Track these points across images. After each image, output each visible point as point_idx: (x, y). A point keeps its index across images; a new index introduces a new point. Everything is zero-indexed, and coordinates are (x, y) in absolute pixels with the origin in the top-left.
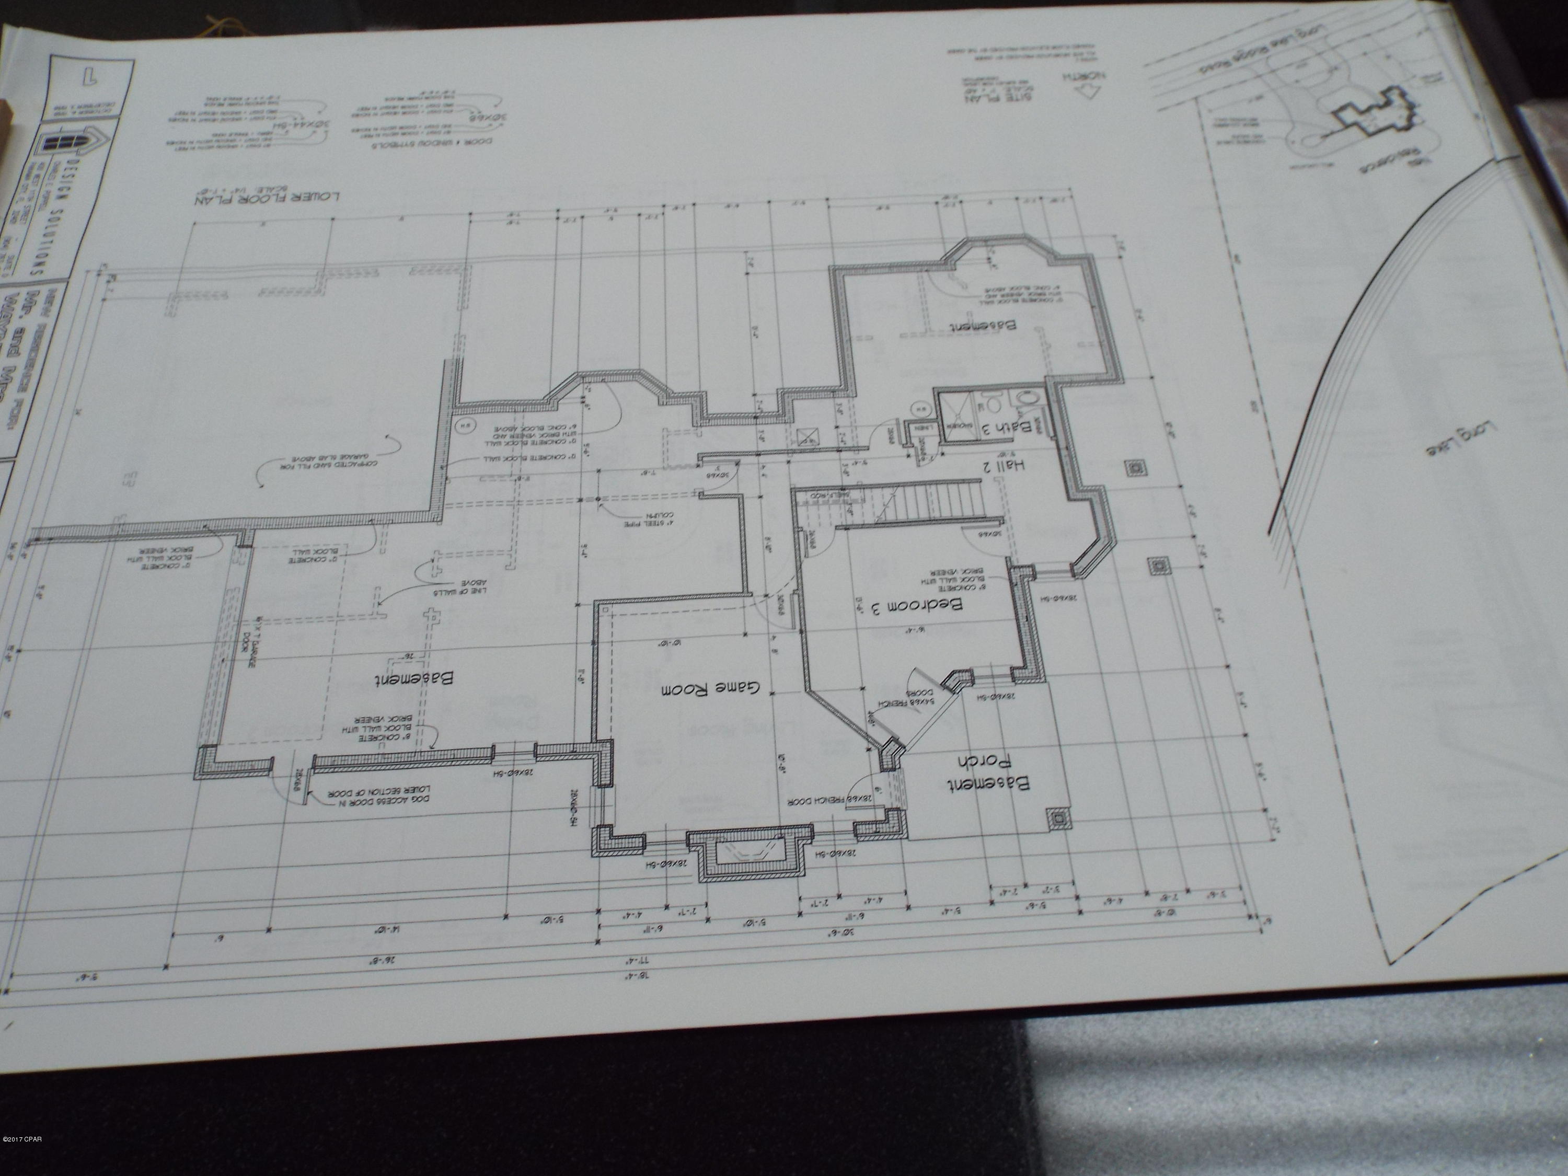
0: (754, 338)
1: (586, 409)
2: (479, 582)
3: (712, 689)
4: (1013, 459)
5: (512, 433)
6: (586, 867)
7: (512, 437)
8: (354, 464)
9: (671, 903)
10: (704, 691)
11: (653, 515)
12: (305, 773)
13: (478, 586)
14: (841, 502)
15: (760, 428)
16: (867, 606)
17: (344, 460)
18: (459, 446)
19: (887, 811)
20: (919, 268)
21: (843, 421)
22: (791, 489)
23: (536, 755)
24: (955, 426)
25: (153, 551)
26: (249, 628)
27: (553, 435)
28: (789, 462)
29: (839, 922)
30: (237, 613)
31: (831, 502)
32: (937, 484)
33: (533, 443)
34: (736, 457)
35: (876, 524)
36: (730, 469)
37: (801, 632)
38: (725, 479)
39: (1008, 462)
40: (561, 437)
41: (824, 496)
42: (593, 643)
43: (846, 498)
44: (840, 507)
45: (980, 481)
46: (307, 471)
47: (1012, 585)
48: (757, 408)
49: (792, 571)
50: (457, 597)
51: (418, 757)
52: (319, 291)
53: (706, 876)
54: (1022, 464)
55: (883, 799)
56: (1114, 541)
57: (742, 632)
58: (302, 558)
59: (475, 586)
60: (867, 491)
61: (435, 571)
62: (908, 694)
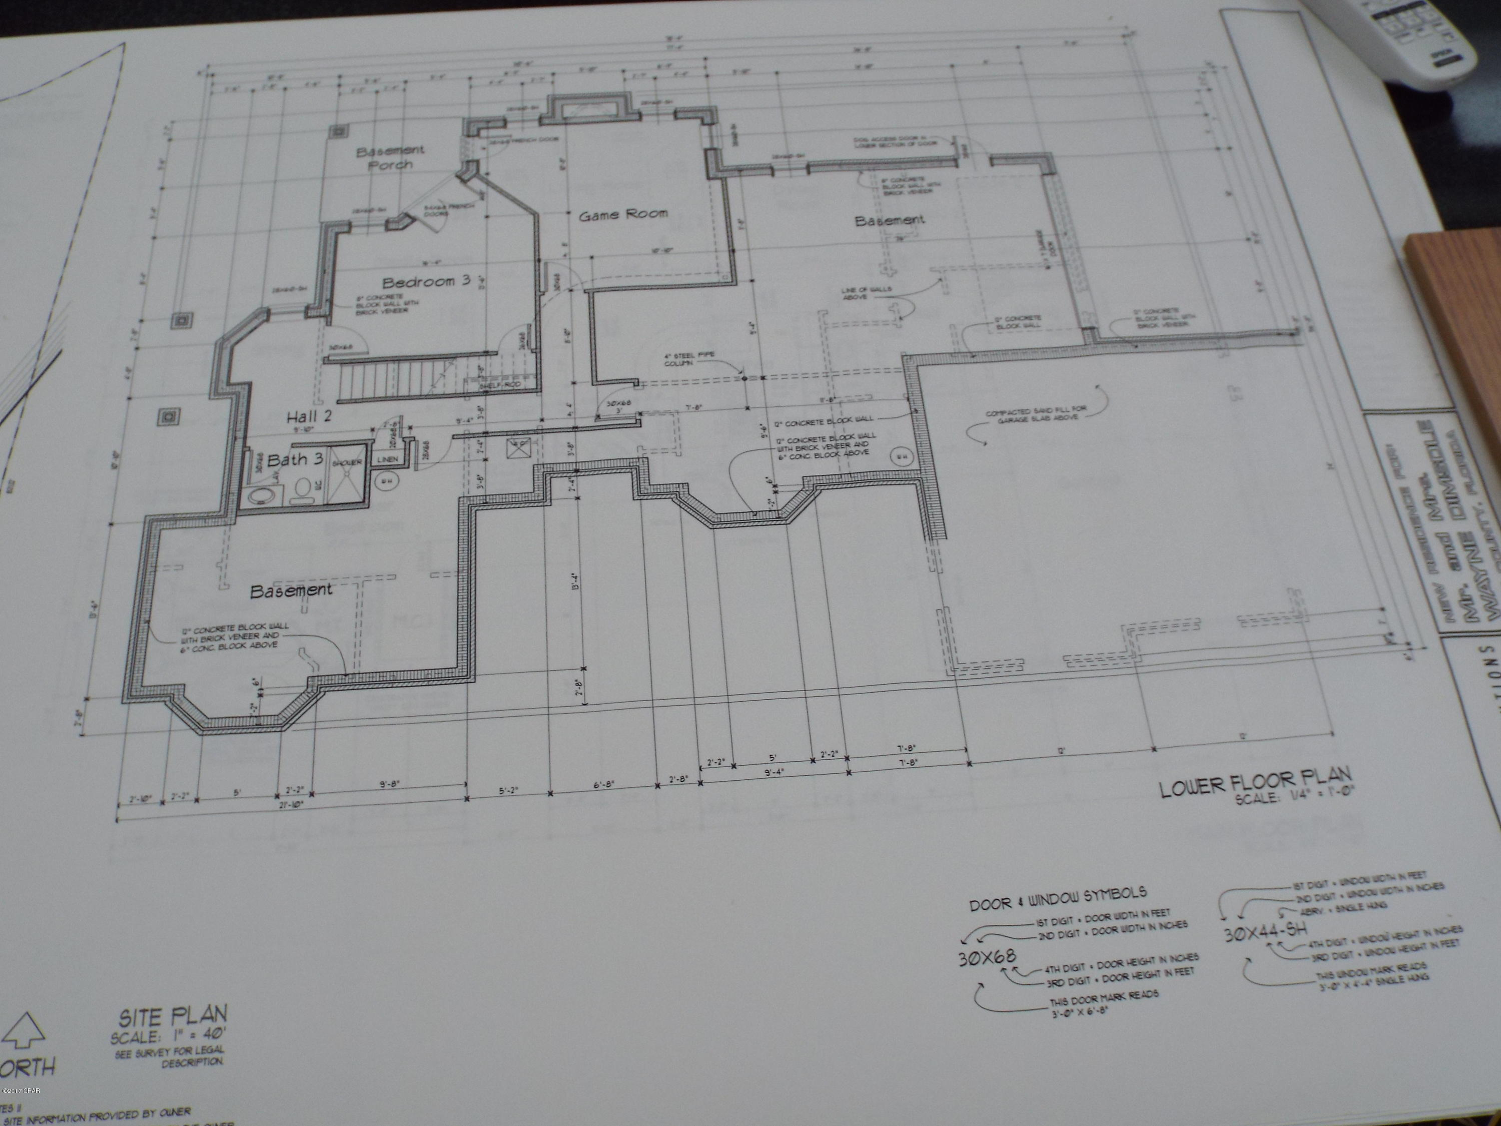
0: (577, 574)
1: (771, 478)
2: (849, 298)
3: (623, 214)
4: (298, 425)
5: (849, 449)
6: (717, 101)
7: (848, 445)
8: (1010, 413)
9: (652, 82)
10: (629, 213)
11: (686, 364)
12: (962, 157)
13: (850, 295)
14: (489, 379)
15: (572, 459)
16: (475, 283)
17: (1023, 416)
18: (904, 433)
19: (478, 135)
20: (357, 679)
21: (477, 468)
22: (541, 392)
23: (772, 169)
24: (353, 463)
25: (1175, 325)
26: (1055, 260)
27: (803, 448)
28: (542, 420)
29: (523, 70)
30: (1070, 271)
31: (500, 378)
32: (386, 397)
33: (823, 439)
34: (600, 424)
35: (455, 358)
36: (605, 411)
37: (539, 260)
38: (611, 400)
39: (304, 421)
40: (794, 446)
41: (507, 385)
42: (734, 251)
43: (484, 383)
44: (491, 372)
45: (339, 402)
46: (1059, 406)
47: (331, 302)
48: (575, 484)
49: (544, 311)
50: (869, 286)
51: (871, 167)
52: (1130, 631)
53: (626, 97)
54: (289, 419)
55: (478, 143)
57: (595, 260)
58: (1030, 320)
59: (853, 294)
60: (460, 390)
61: (895, 309)
62: (447, 214)
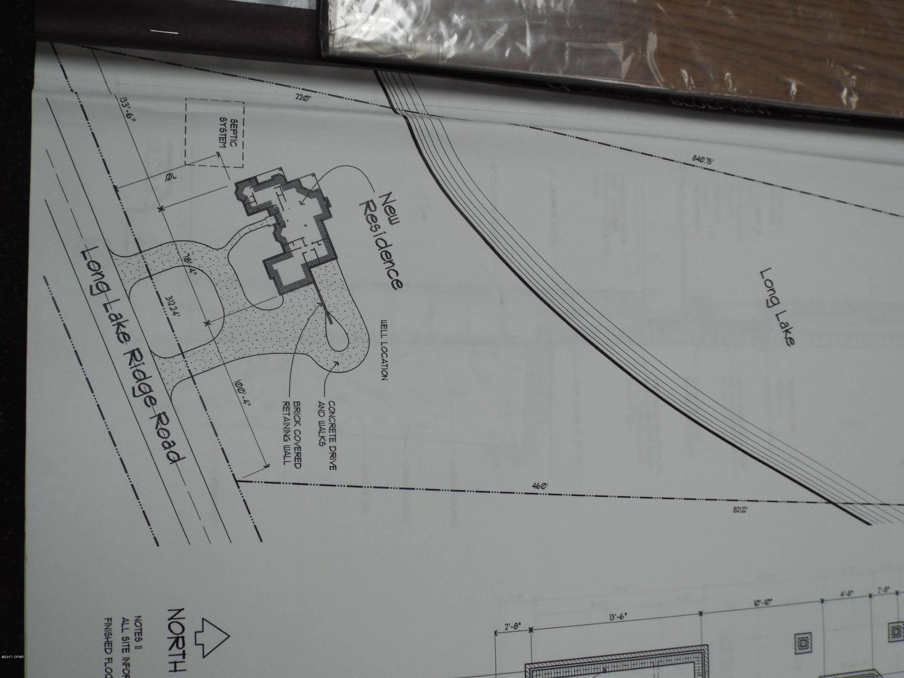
56: (872, 672)
